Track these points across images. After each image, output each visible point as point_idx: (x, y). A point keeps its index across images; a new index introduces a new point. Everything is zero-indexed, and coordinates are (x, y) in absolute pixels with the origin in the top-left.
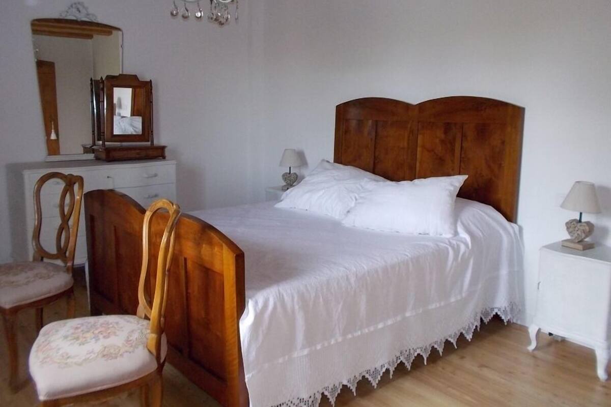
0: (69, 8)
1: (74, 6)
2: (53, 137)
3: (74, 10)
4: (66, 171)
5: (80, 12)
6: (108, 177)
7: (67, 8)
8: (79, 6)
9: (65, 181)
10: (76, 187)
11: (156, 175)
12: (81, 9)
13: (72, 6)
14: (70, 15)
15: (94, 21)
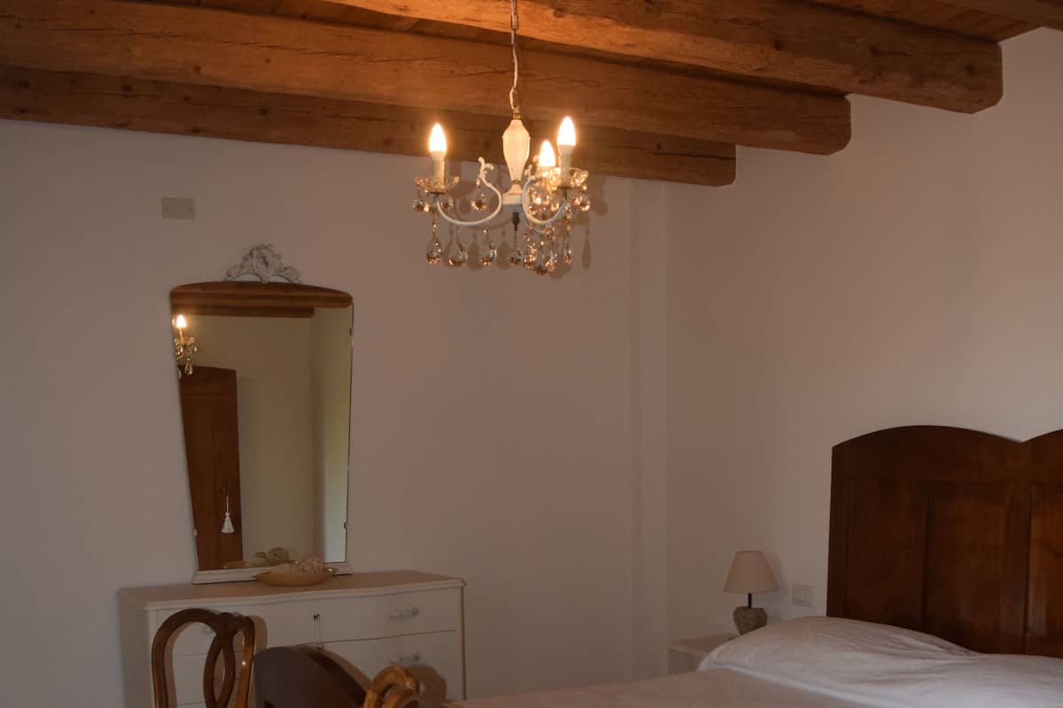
0: (245, 259)
1: (255, 253)
2: (228, 527)
3: (255, 262)
4: (220, 605)
5: (267, 264)
6: (315, 617)
7: (241, 260)
8: (266, 253)
9: (214, 628)
10: (239, 640)
11: (415, 613)
12: (270, 258)
13: (251, 254)
14: (247, 273)
15: (296, 282)
